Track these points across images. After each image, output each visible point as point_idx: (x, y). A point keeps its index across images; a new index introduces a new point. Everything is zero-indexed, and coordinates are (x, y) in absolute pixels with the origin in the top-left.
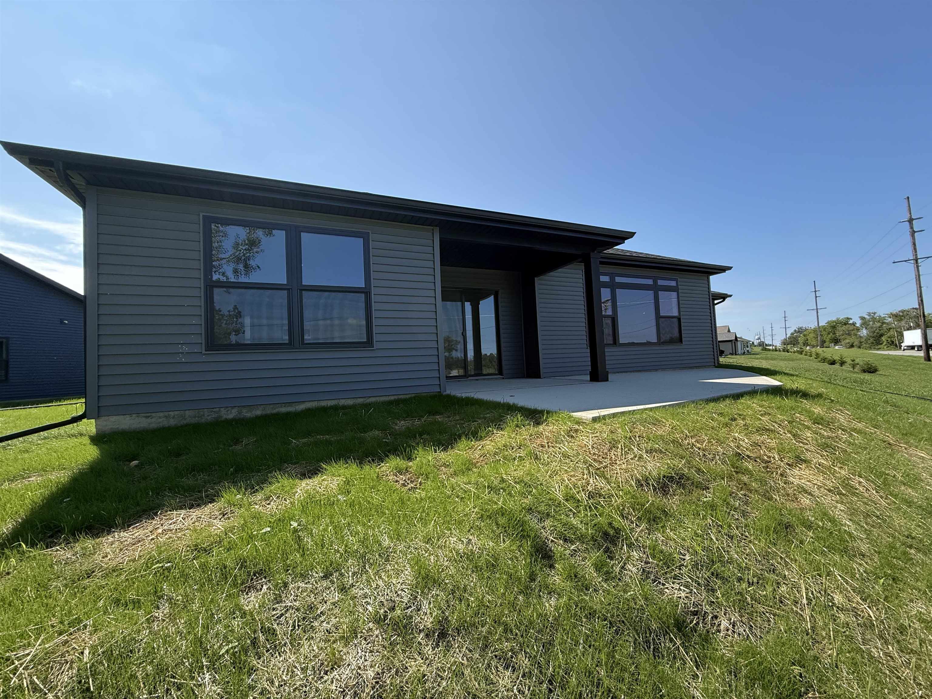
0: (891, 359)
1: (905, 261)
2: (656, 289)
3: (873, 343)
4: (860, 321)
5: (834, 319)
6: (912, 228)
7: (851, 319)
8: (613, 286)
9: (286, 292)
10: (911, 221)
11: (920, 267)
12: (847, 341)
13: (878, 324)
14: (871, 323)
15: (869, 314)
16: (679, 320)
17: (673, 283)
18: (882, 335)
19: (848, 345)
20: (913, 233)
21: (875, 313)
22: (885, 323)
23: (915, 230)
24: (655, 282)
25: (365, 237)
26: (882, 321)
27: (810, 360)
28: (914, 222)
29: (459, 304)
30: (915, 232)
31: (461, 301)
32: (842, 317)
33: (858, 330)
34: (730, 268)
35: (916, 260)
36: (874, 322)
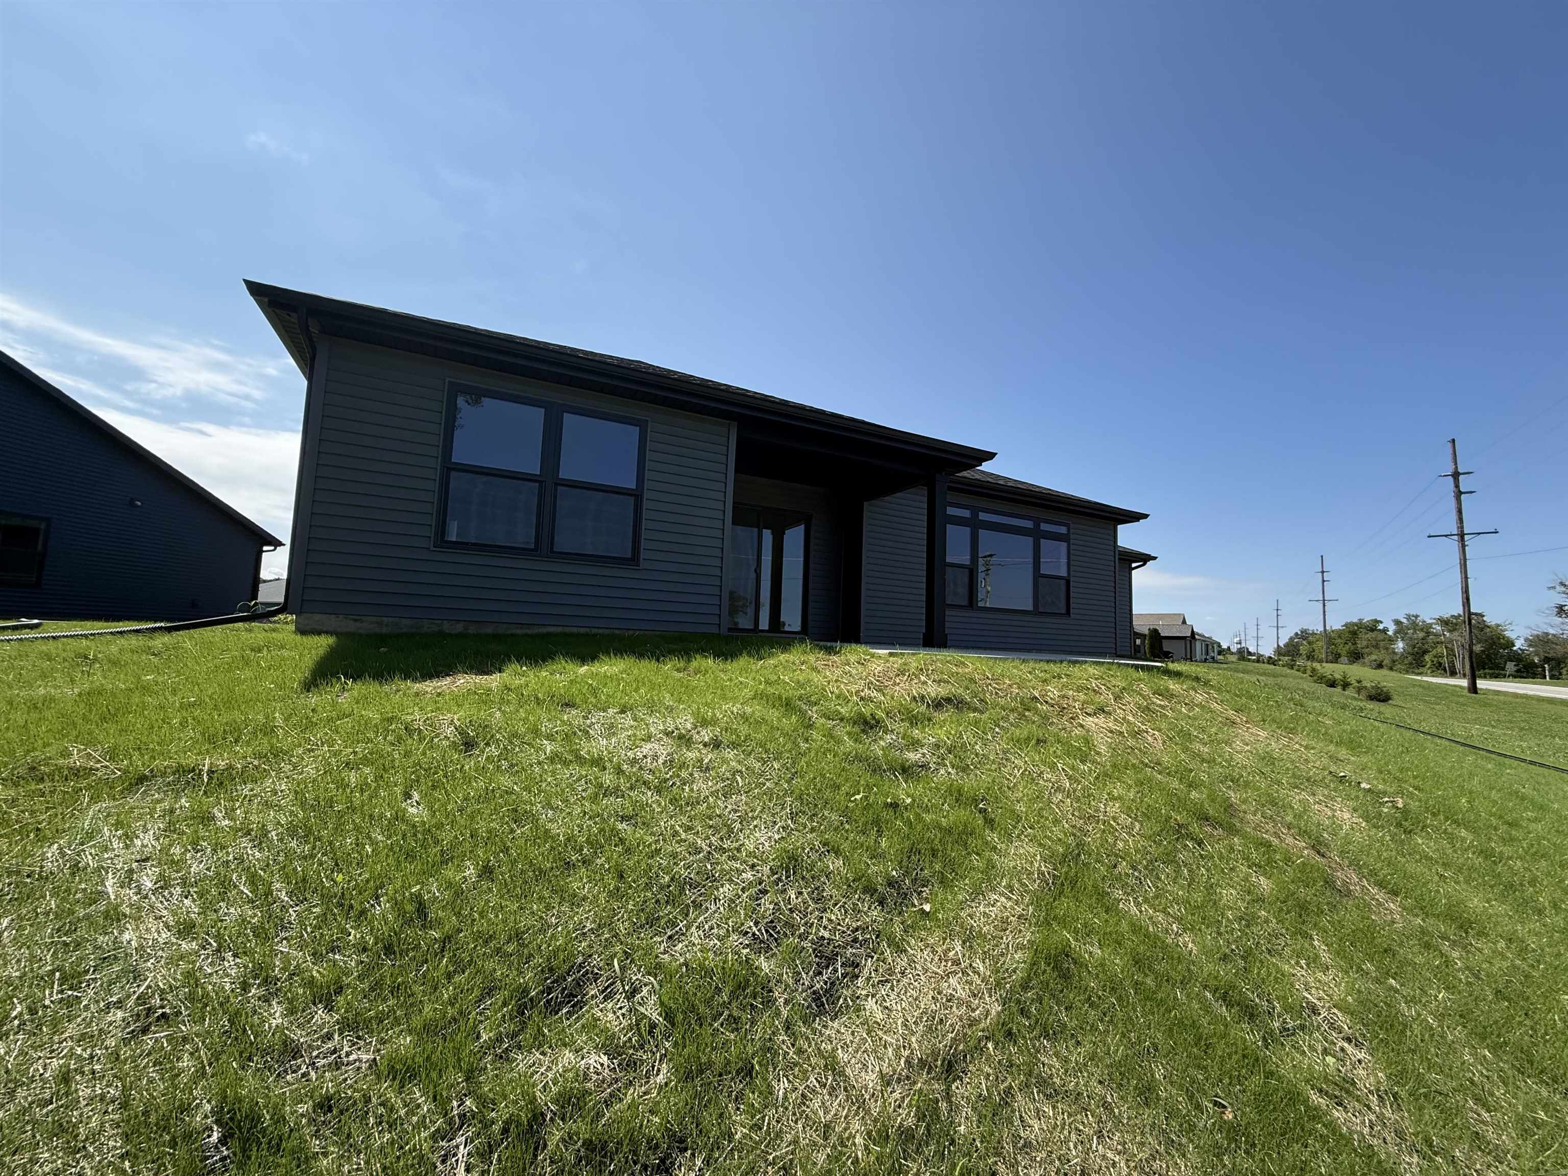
0: (1423, 687)
1: (1446, 536)
2: (1037, 535)
3: (1411, 664)
4: (1394, 627)
5: (1355, 620)
6: (1457, 486)
7: (1381, 622)
8: (975, 525)
9: (537, 484)
10: (1456, 475)
11: (1467, 548)
12: (1374, 657)
13: (1421, 635)
14: (1410, 631)
15: (1408, 617)
16: (1068, 582)
17: (1063, 530)
18: (1426, 652)
19: (1374, 664)
20: (1459, 494)
21: (1417, 617)
22: (1433, 633)
23: (1462, 490)
24: (1037, 525)
25: (641, 425)
26: (1427, 629)
27: (1302, 678)
28: (1461, 478)
29: (756, 530)
30: (1461, 493)
31: (758, 527)
32: (1367, 618)
33: (1391, 640)
34: (1145, 516)
35: (1462, 536)
36: (1415, 630)
